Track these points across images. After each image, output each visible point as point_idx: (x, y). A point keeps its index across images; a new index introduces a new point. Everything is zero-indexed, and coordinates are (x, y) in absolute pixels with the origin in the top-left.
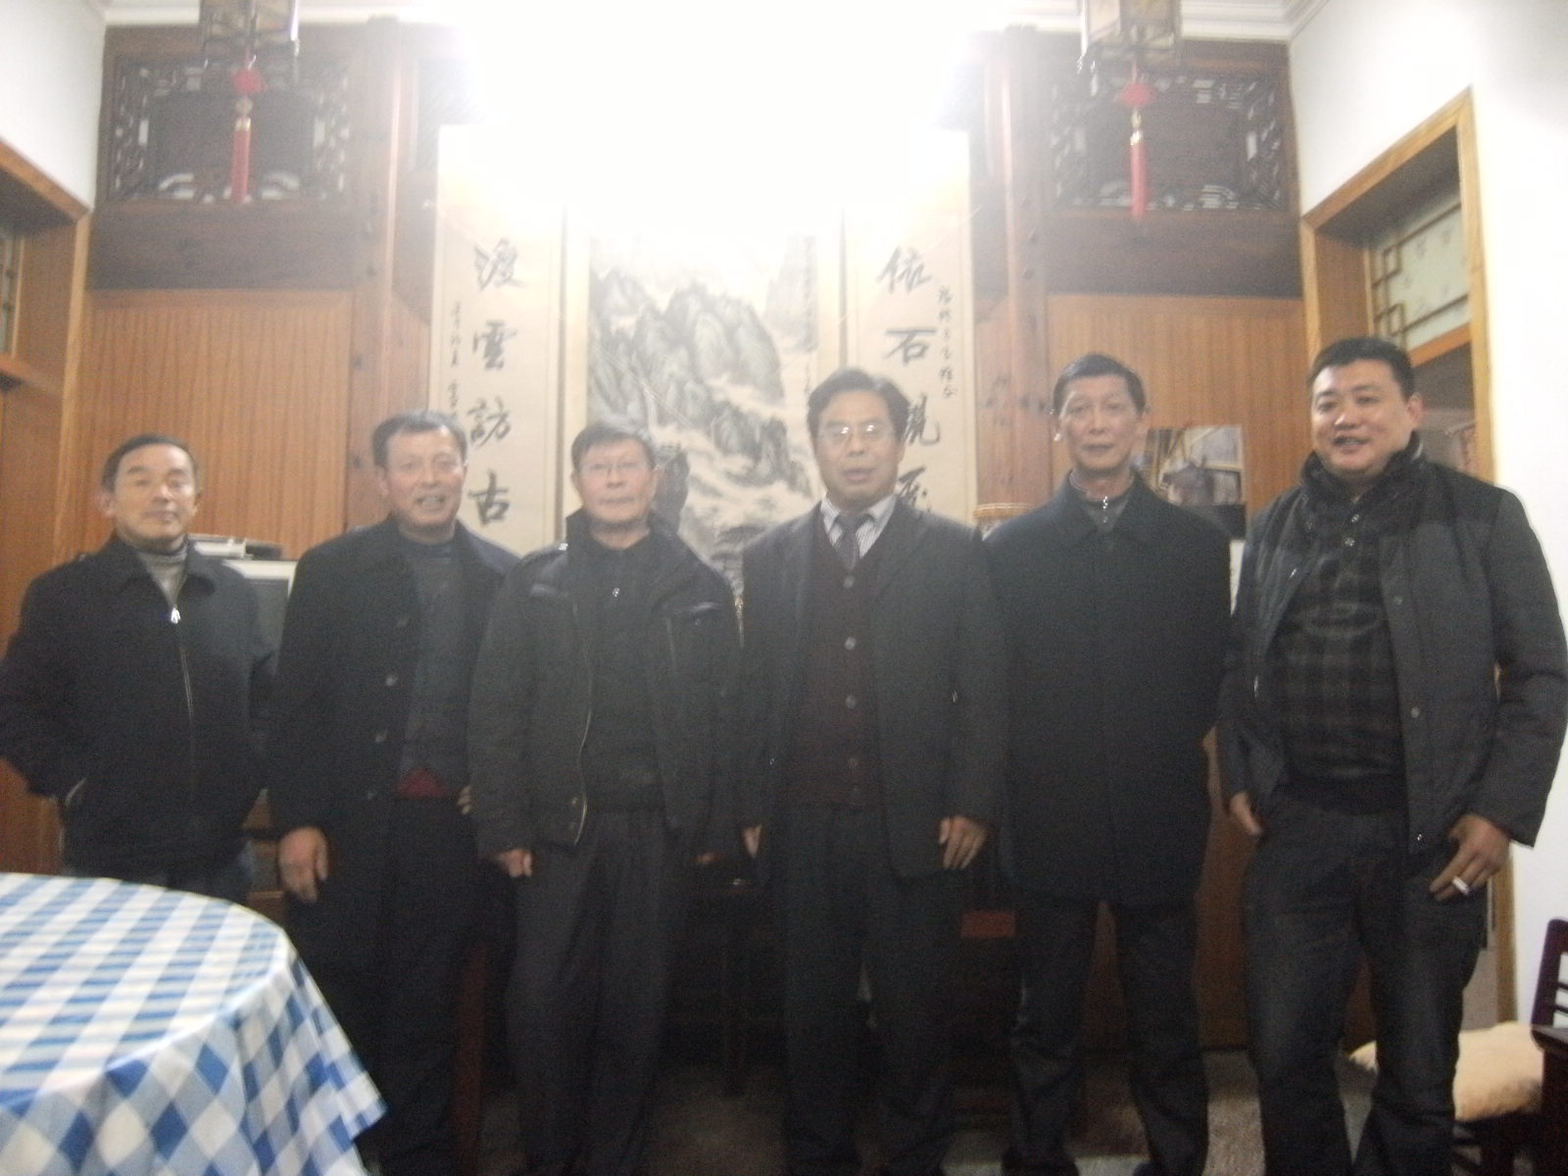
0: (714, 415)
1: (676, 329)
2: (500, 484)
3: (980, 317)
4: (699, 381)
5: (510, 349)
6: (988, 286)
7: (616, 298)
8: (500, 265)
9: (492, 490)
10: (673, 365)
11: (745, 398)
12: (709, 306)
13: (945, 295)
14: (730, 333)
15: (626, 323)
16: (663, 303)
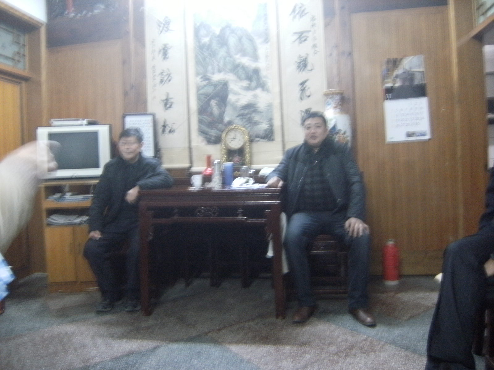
0: (236, 68)
1: (222, 40)
2: (170, 96)
3: (326, 25)
4: (231, 57)
5: (170, 53)
6: (328, 13)
7: (203, 32)
8: (165, 26)
9: (167, 100)
10: (222, 53)
11: (246, 61)
12: (233, 31)
13: (313, 19)
14: (240, 39)
15: (206, 40)
16: (218, 32)
